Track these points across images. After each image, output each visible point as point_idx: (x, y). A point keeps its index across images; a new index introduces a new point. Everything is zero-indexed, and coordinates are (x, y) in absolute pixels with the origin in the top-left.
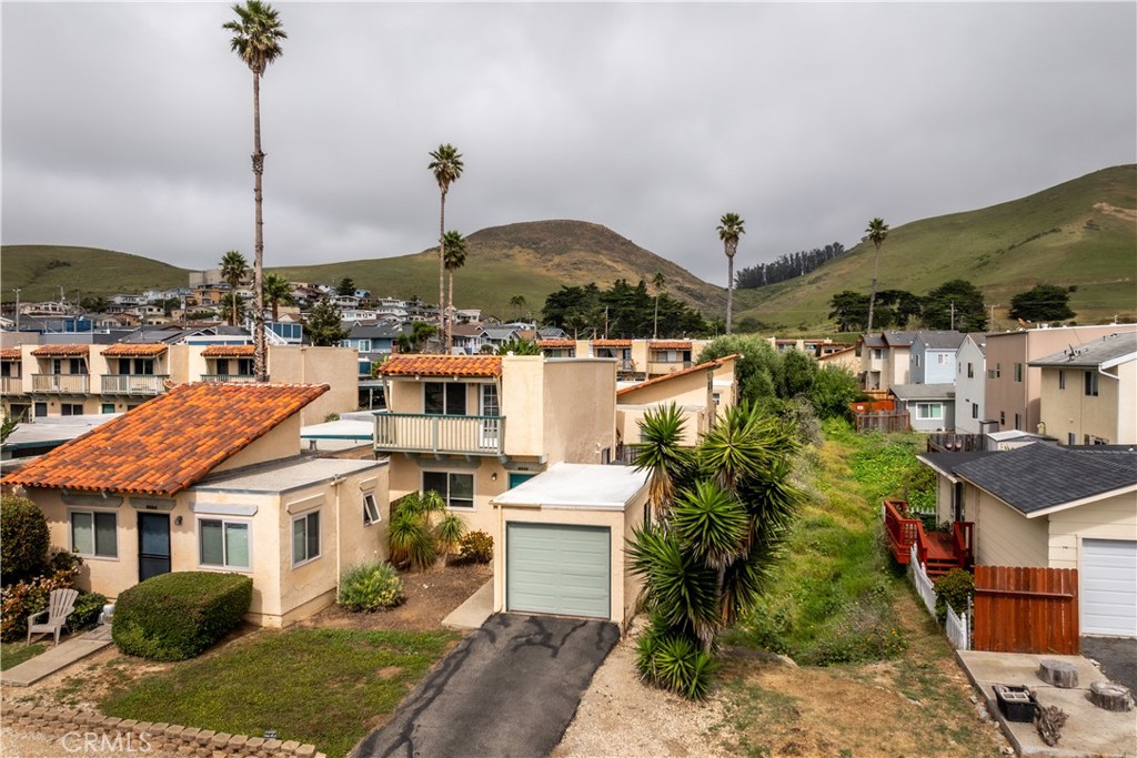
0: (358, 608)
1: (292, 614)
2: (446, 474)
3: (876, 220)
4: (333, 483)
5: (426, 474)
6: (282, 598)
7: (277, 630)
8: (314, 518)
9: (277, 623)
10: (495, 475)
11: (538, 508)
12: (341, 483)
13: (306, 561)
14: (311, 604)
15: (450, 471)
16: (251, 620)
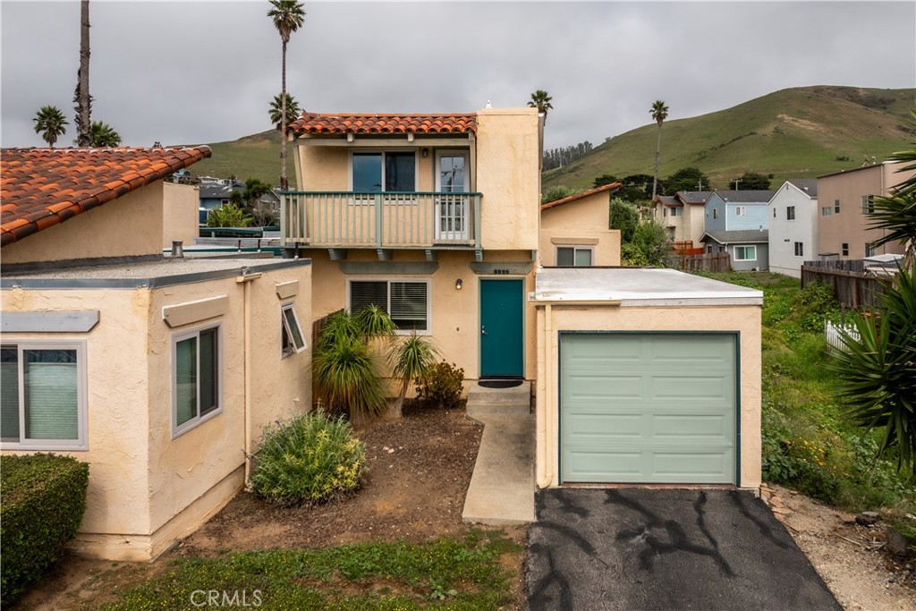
0: (295, 501)
1: (171, 527)
2: (386, 283)
3: (658, 102)
4: (241, 279)
5: (353, 283)
6: (151, 498)
7: (142, 566)
8: (211, 336)
9: (143, 550)
10: (459, 282)
11: (614, 306)
12: (252, 281)
13: (197, 420)
14: (203, 502)
15: (391, 279)
16: (82, 549)
